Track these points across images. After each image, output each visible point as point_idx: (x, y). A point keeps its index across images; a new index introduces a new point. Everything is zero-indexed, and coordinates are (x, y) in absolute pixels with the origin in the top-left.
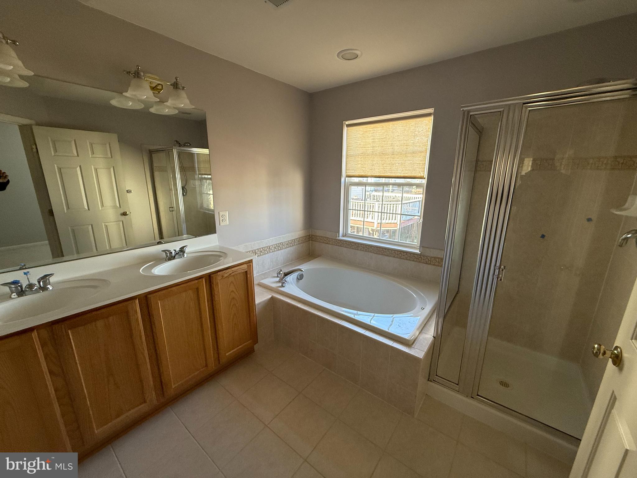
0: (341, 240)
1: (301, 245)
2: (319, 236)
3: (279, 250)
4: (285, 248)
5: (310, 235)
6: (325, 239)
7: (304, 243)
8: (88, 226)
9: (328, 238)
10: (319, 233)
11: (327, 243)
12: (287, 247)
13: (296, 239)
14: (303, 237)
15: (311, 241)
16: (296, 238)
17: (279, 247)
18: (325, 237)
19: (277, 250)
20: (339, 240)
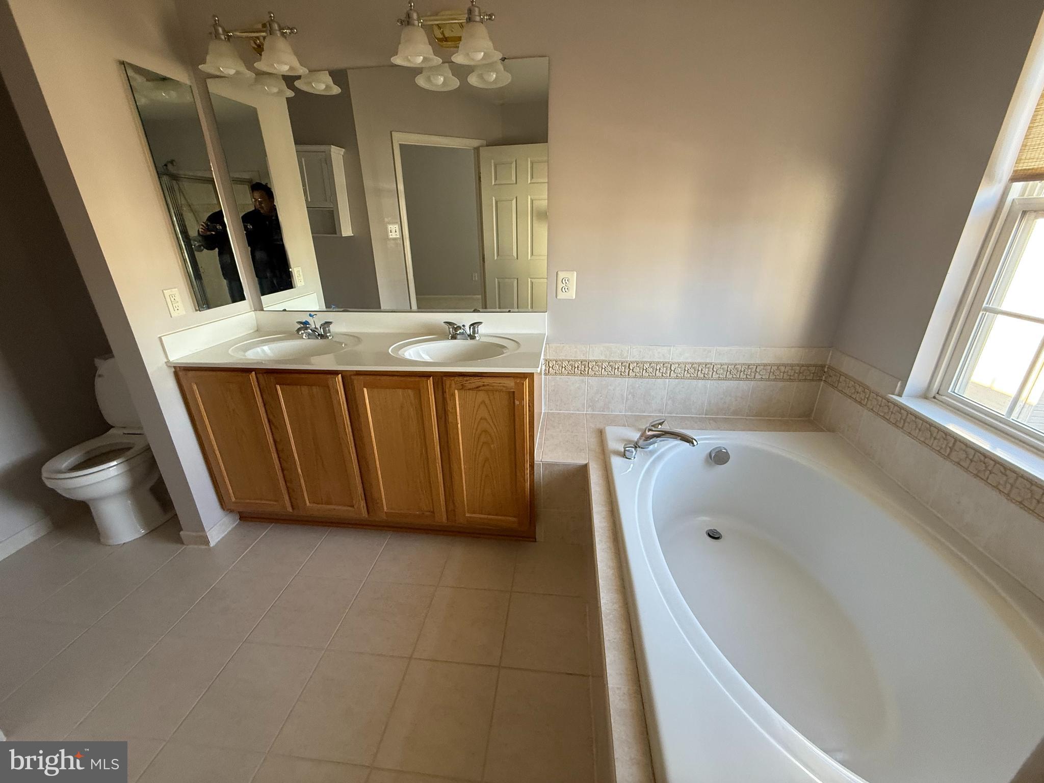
0: (901, 408)
1: (781, 384)
2: (846, 376)
3: (697, 378)
4: (719, 379)
5: (823, 366)
6: (860, 389)
7: (790, 380)
8: (512, 280)
9: (868, 388)
10: (849, 366)
11: (860, 403)
12: (726, 379)
13: (765, 365)
14: (792, 366)
15: (822, 383)
16: (765, 362)
17: (699, 371)
18: (861, 384)
19: (691, 378)
20: (896, 404)
